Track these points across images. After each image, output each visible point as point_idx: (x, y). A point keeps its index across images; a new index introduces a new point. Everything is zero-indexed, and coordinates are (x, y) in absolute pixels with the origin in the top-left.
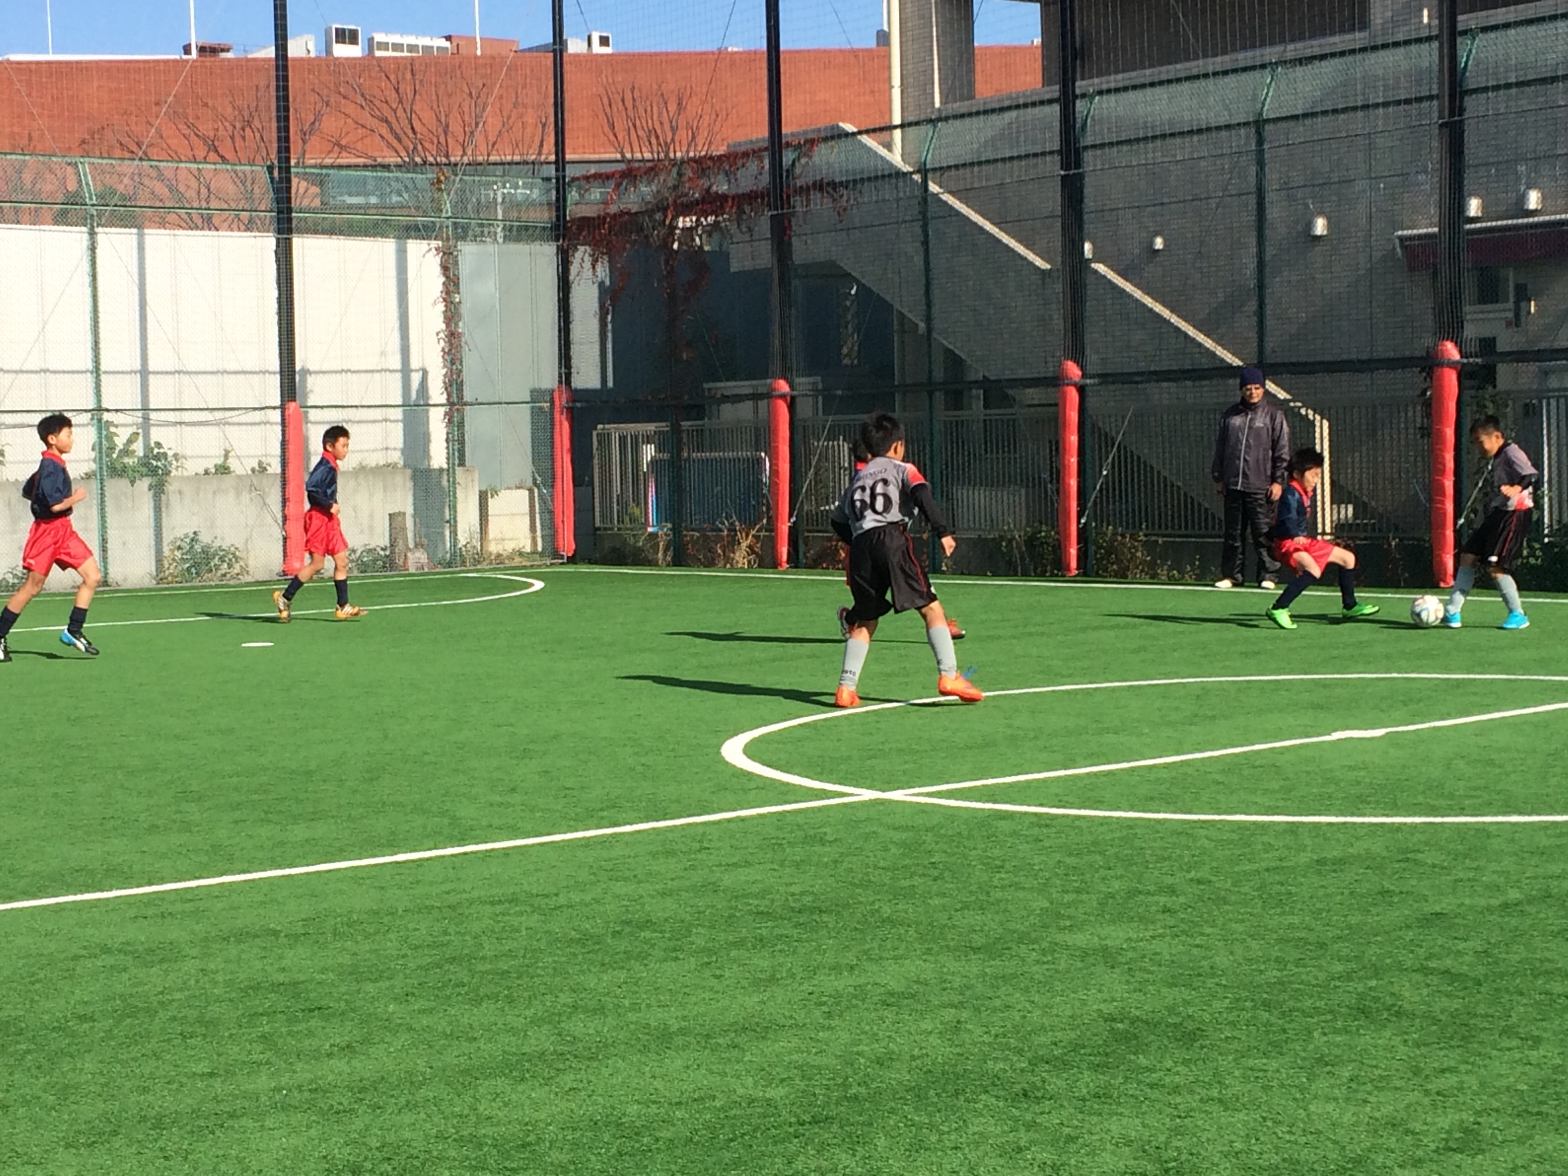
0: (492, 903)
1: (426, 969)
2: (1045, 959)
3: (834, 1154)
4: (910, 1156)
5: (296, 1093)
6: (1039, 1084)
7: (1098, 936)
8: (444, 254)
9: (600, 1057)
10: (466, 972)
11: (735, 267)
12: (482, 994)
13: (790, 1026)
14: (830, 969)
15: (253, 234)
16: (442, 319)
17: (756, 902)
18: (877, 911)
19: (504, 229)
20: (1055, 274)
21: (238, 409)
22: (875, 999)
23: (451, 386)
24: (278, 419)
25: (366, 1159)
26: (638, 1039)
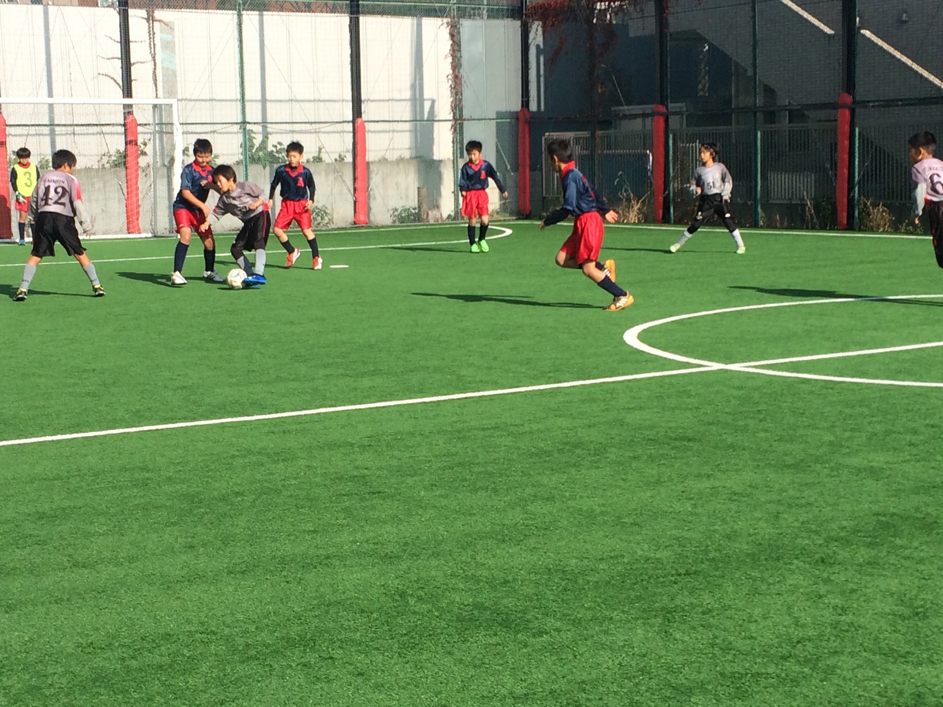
0: (484, 430)
1: (444, 469)
2: (833, 474)
3: (700, 595)
4: (749, 598)
5: (365, 545)
6: (831, 554)
7: (868, 460)
8: (452, 26)
9: (551, 528)
10: (468, 472)
11: (632, 35)
12: (477, 487)
13: (671, 513)
14: (695, 476)
15: (336, 15)
16: (450, 67)
17: (648, 433)
18: (724, 440)
19: (488, 11)
20: (836, 38)
21: (327, 122)
22: (724, 497)
23: (456, 108)
24: (351, 129)
25: (408, 588)
26: (575, 518)
